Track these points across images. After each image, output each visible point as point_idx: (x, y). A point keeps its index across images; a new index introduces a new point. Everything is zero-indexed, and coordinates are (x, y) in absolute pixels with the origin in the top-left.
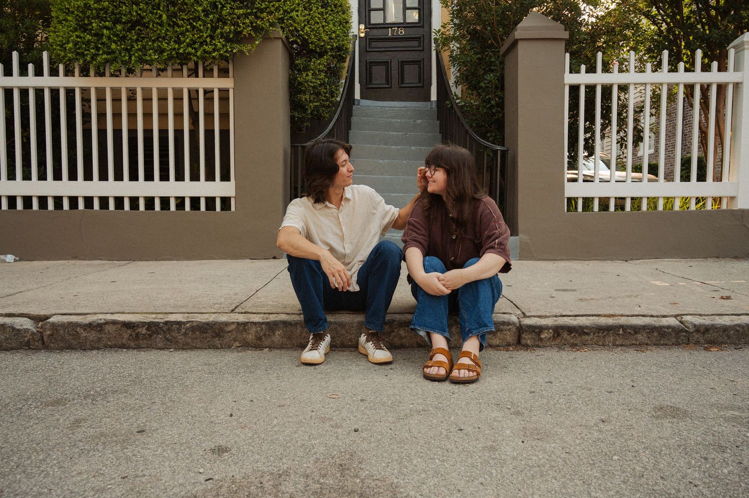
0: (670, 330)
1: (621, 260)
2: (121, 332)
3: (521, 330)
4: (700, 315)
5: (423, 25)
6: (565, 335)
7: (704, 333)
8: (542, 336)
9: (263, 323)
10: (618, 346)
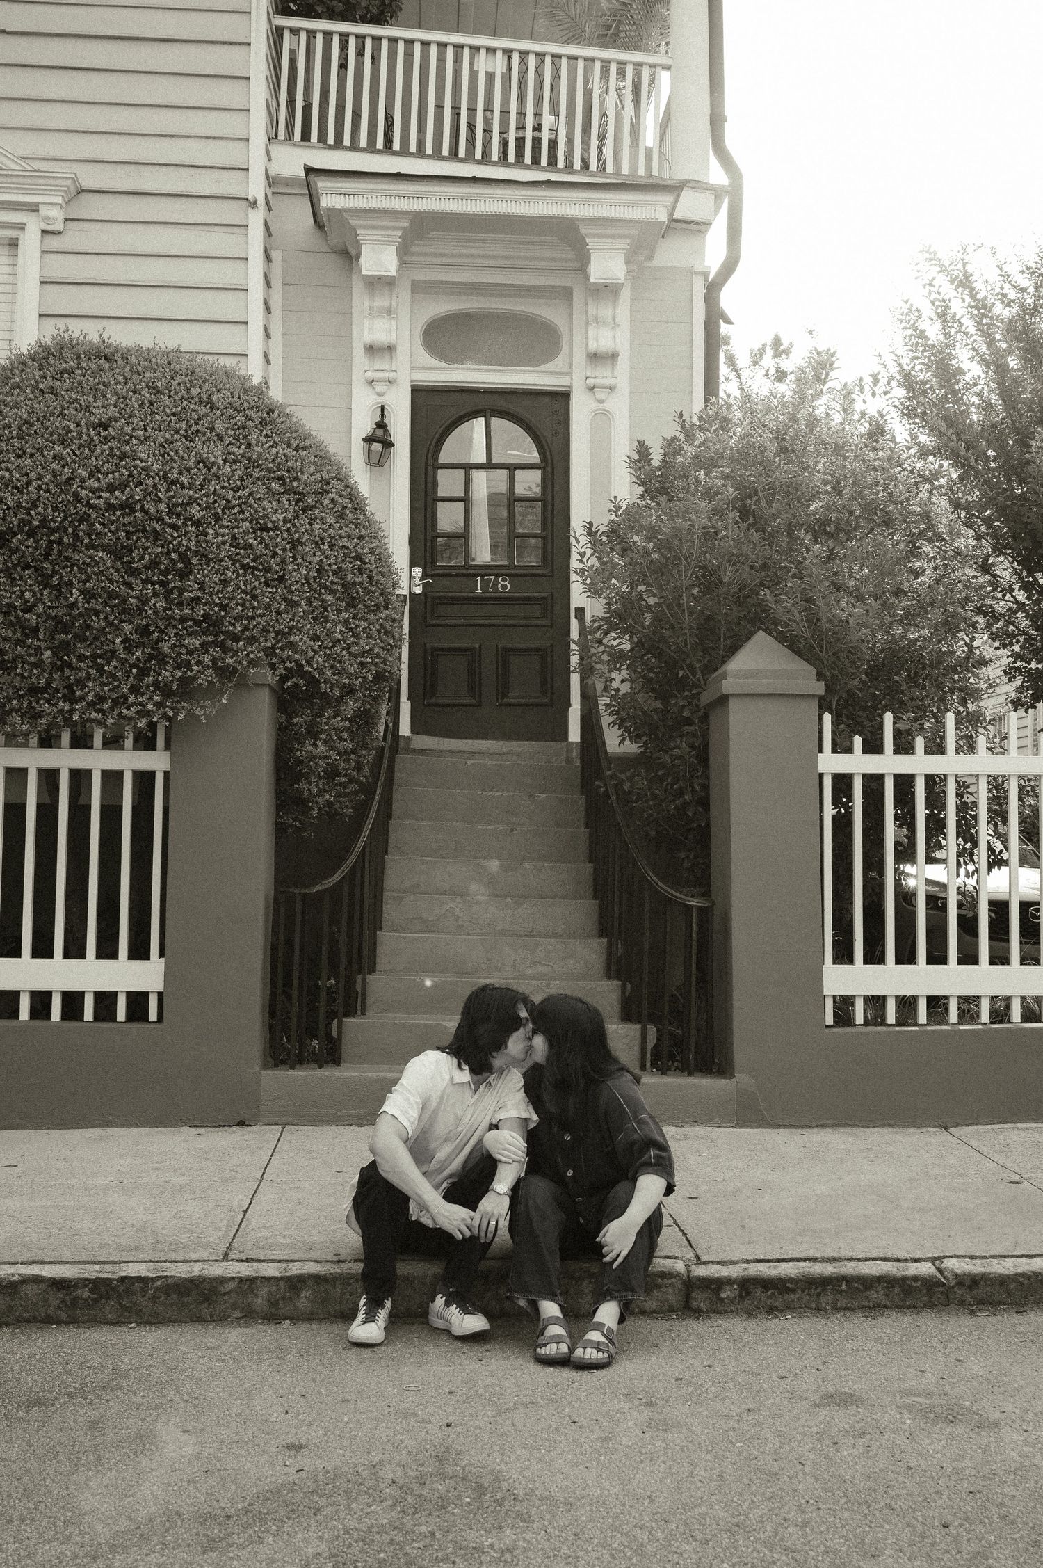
0: (919, 1283)
1: (936, 1127)
2: (47, 1296)
3: (691, 1285)
4: (973, 1257)
5: (553, 571)
6: (758, 1293)
7: (970, 1287)
8: (723, 1295)
9: (281, 1278)
10: (839, 1309)
